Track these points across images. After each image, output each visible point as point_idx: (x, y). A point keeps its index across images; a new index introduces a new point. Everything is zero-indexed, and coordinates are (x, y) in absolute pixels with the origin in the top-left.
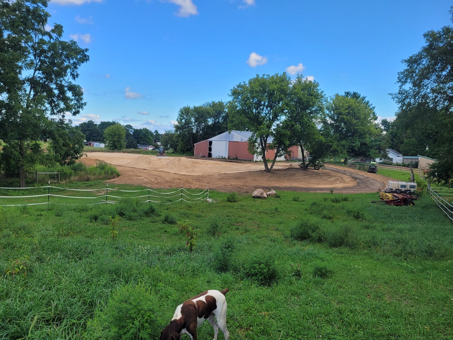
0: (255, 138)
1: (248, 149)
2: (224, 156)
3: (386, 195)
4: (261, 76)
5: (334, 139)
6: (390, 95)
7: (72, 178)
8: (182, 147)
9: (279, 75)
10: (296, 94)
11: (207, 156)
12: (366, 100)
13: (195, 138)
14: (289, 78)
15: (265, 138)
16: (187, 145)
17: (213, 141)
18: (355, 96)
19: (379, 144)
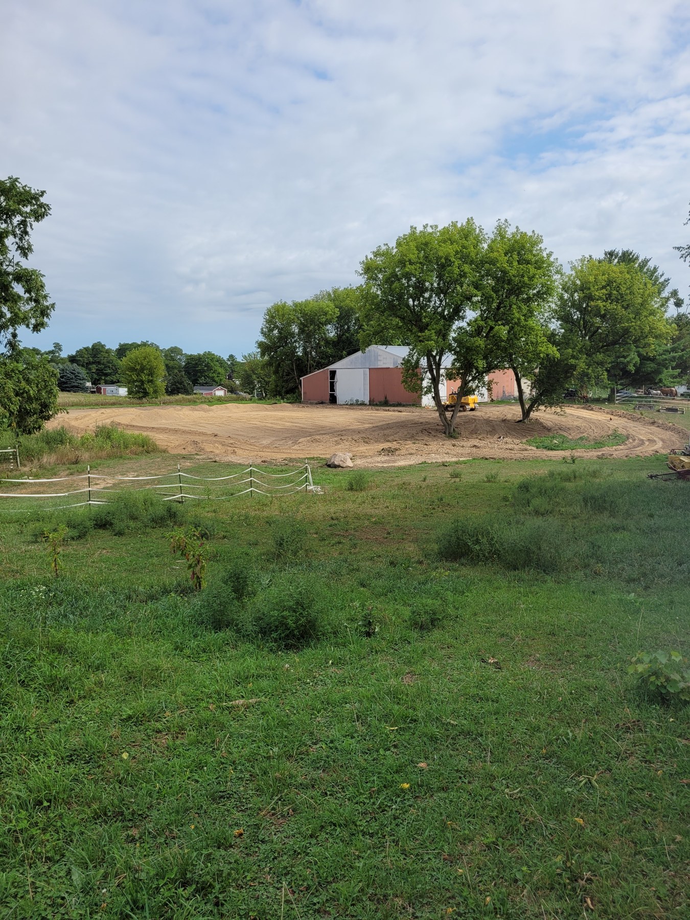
0: (415, 358)
1: (403, 382)
2: (361, 399)
3: (681, 460)
4: (420, 229)
5: (580, 351)
6: (677, 250)
7: (45, 459)
8: (277, 386)
9: (459, 225)
10: (493, 262)
11: (328, 401)
12: (651, 265)
13: (302, 367)
14: (480, 230)
15: (438, 358)
16: (287, 381)
17: (337, 371)
18: (627, 258)
19: (681, 357)
